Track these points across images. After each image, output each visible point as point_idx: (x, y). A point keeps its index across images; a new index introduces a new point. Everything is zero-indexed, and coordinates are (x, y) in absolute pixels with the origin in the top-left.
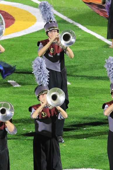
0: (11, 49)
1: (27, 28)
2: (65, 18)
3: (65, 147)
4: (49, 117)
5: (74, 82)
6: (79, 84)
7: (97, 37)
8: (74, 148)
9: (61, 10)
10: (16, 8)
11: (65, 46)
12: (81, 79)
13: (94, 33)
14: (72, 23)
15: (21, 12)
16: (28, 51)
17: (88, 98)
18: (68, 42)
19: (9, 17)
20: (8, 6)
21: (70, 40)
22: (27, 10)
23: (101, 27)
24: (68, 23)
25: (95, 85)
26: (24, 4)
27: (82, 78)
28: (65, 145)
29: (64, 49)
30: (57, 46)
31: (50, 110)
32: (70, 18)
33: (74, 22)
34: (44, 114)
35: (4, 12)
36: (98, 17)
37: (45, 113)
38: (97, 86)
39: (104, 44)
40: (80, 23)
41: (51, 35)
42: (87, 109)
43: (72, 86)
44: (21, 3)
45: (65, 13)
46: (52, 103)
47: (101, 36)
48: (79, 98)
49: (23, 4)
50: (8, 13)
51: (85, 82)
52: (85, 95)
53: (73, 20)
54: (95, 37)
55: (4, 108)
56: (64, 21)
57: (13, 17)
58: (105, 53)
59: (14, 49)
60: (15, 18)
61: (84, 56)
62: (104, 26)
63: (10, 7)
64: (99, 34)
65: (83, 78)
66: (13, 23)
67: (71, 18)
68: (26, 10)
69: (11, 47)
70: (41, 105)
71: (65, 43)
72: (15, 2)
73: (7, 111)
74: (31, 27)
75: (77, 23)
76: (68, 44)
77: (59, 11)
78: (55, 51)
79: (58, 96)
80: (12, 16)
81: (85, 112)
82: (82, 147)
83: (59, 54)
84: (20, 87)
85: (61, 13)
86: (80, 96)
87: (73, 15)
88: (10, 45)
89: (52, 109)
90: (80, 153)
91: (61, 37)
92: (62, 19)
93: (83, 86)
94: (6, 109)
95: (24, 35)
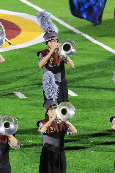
0: (17, 60)
1: (33, 39)
2: (72, 28)
3: (72, 160)
4: (58, 132)
5: (81, 94)
6: (86, 95)
7: (104, 47)
8: (81, 161)
9: (68, 20)
10: (22, 18)
11: (66, 56)
12: (88, 91)
13: (101, 43)
14: (79, 34)
15: (27, 22)
16: (34, 62)
17: (96, 110)
18: (68, 52)
19: (15, 28)
20: (14, 16)
21: (70, 50)
22: (34, 21)
23: (109, 38)
24: (75, 33)
25: (102, 97)
26: (31, 15)
27: (89, 89)
28: (72, 158)
29: (64, 59)
30: (57, 57)
31: (58, 125)
32: (77, 29)
33: (81, 33)
34: (52, 129)
35: (10, 22)
36: (106, 28)
37: (54, 128)
38: (105, 98)
39: (112, 56)
40: (87, 34)
41: (51, 45)
42: (95, 121)
43: (79, 97)
44: (27, 13)
45: (73, 23)
46: (61, 117)
47: (109, 46)
48: (86, 110)
49: (29, 14)
50: (14, 23)
51: (93, 94)
52: (92, 107)
53: (80, 31)
54: (103, 48)
55: (7, 121)
56: (71, 32)
57: (20, 27)
58: (113, 64)
59: (20, 60)
60: (21, 29)
61: (91, 68)
62: (111, 37)
63: (17, 17)
64: (107, 45)
65: (91, 89)
66: (19, 34)
67: (79, 28)
68: (32, 20)
69: (17, 57)
70: (49, 120)
71: (65, 53)
72: (21, 12)
73: (11, 124)
74: (37, 38)
75: (85, 34)
76: (68, 54)
77: (66, 22)
78: (55, 61)
79: (68, 110)
80: (18, 27)
81: (93, 124)
82: (89, 160)
83: (59, 64)
84: (26, 98)
85: (68, 24)
86: (88, 108)
87: (80, 25)
88: (16, 56)
89: (60, 124)
90: (87, 166)
91: (61, 47)
92: (69, 29)
93: (90, 98)
94: (10, 122)
95: (30, 46)
